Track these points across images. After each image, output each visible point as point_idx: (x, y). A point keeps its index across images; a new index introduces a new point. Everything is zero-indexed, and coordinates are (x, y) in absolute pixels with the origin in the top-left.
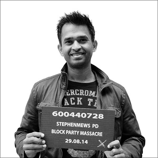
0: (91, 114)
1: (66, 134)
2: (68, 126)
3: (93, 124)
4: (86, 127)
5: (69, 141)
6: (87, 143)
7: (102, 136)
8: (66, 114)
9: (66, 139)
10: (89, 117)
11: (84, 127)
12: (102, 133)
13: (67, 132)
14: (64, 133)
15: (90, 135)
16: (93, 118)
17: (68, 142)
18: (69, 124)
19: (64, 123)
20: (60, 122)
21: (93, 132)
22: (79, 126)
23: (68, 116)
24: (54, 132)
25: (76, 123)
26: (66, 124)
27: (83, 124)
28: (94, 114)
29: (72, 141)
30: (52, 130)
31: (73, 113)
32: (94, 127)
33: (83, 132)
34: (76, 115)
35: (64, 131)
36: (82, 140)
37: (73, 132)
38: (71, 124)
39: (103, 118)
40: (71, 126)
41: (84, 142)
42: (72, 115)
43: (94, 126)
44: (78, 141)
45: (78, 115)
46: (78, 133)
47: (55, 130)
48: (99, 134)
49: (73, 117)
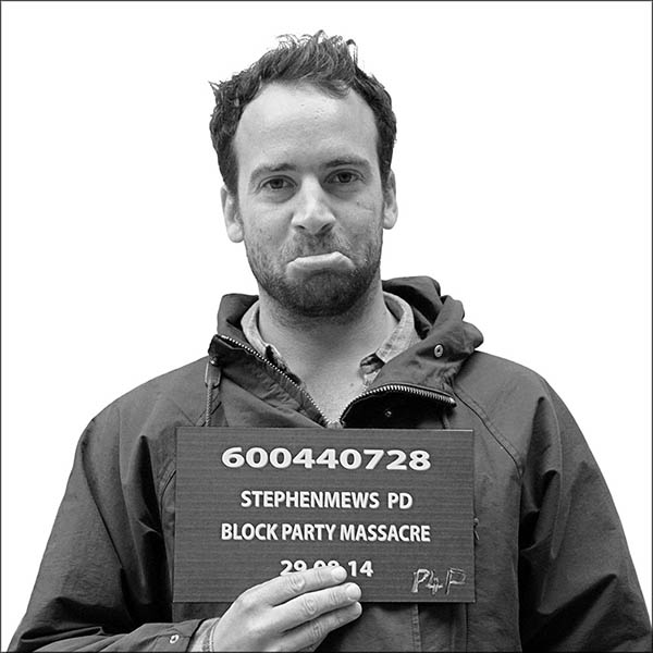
0: (379, 454)
1: (284, 538)
2: (288, 505)
3: (390, 495)
4: (364, 506)
6: (369, 575)
7: (428, 539)
8: (281, 458)
9: (283, 563)
10: (371, 466)
11: (352, 505)
12: (428, 527)
13: (286, 529)
14: (275, 538)
15: (380, 539)
16: (389, 467)
18: (292, 499)
19: (271, 493)
20: (254, 493)
21: (393, 528)
22: (332, 505)
23: (286, 464)
24: (230, 534)
25: (321, 494)
26: (282, 499)
27: (348, 494)
28: (390, 453)
30: (224, 525)
31: (308, 452)
32: (393, 505)
33: (352, 527)
34: (320, 460)
35: (275, 526)
36: (350, 563)
37: (312, 530)
38: (303, 499)
39: (427, 465)
40: (303, 505)
41: (358, 571)
42: (304, 458)
43: (396, 501)
45: (329, 458)
46: (330, 532)
47: (235, 525)
48: (414, 531)
49: (309, 469)
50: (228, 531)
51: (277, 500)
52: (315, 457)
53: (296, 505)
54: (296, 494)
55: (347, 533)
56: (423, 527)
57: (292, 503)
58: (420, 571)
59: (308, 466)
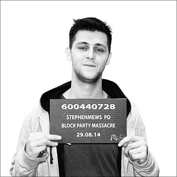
0: (102, 105)
1: (77, 127)
2: (78, 119)
3: (105, 116)
4: (98, 119)
5: (81, 134)
6: (99, 136)
7: (115, 127)
8: (76, 107)
9: (77, 133)
10: (100, 108)
11: (95, 119)
12: (115, 124)
13: (78, 125)
15: (102, 127)
16: (104, 109)
17: (79, 136)
18: (79, 117)
19: (74, 116)
20: (70, 116)
21: (105, 124)
22: (90, 119)
23: (78, 108)
25: (87, 116)
26: (77, 117)
27: (94, 116)
28: (105, 105)
29: (84, 134)
30: (62, 124)
31: (83, 105)
33: (95, 124)
34: (87, 107)
35: (75, 124)
36: (94, 133)
37: (85, 125)
38: (82, 117)
39: (114, 108)
40: (82, 119)
41: (96, 135)
42: (82, 107)
43: (106, 117)
44: (90, 135)
45: (89, 107)
46: (89, 125)
47: (65, 124)
48: (111, 125)
49: (84, 110)
50: (63, 125)
51: (76, 118)
52: (85, 106)
53: (80, 119)
54: (80, 116)
55: (94, 126)
56: (113, 124)
57: (79, 118)
58: (113, 135)
59: (83, 109)
